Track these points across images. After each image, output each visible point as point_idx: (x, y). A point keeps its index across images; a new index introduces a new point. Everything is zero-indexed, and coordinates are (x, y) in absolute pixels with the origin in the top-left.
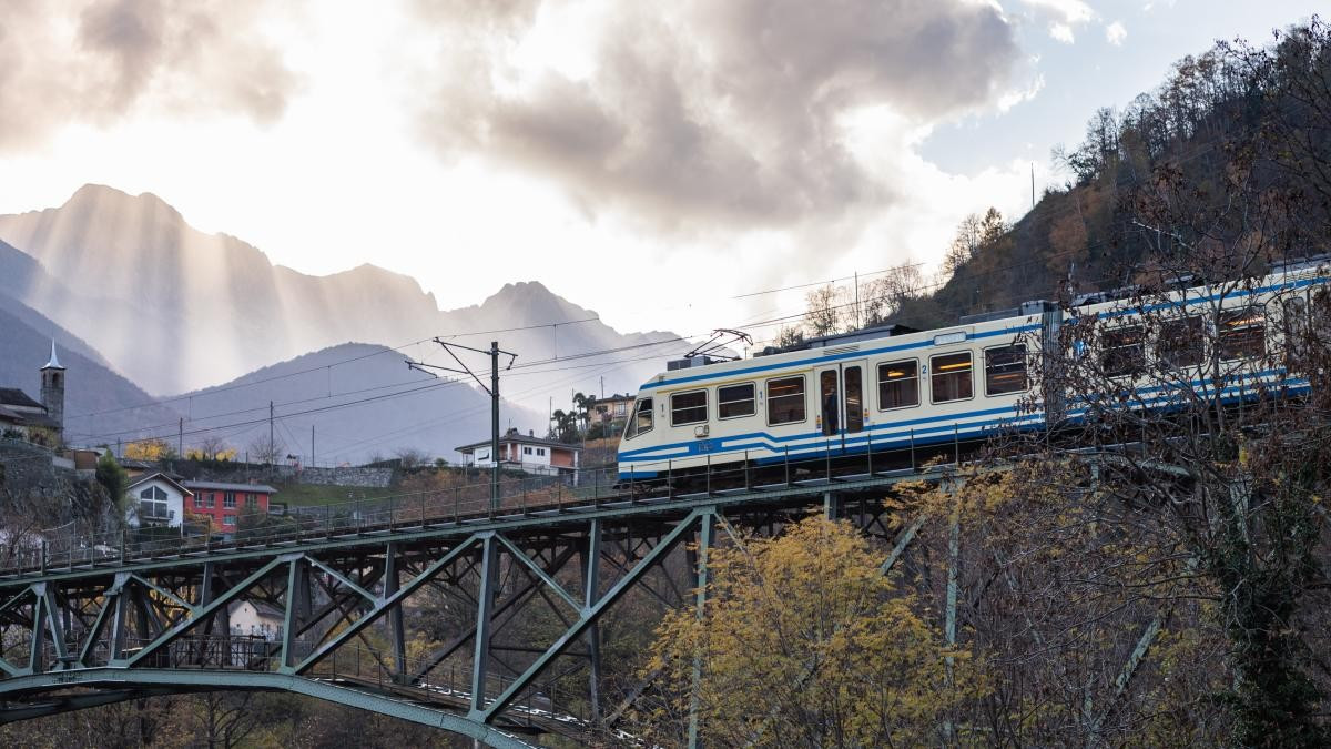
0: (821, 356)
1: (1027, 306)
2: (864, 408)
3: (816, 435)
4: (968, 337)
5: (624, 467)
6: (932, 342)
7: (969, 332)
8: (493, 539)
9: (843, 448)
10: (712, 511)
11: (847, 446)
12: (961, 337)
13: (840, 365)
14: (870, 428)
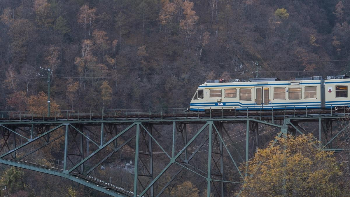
0: (257, 84)
1: (315, 77)
2: (269, 98)
3: (254, 104)
4: (300, 84)
5: (192, 107)
6: (290, 84)
7: (300, 83)
8: (69, 126)
9: (263, 108)
10: (140, 123)
11: (264, 108)
12: (298, 83)
13: (263, 87)
14: (271, 104)
